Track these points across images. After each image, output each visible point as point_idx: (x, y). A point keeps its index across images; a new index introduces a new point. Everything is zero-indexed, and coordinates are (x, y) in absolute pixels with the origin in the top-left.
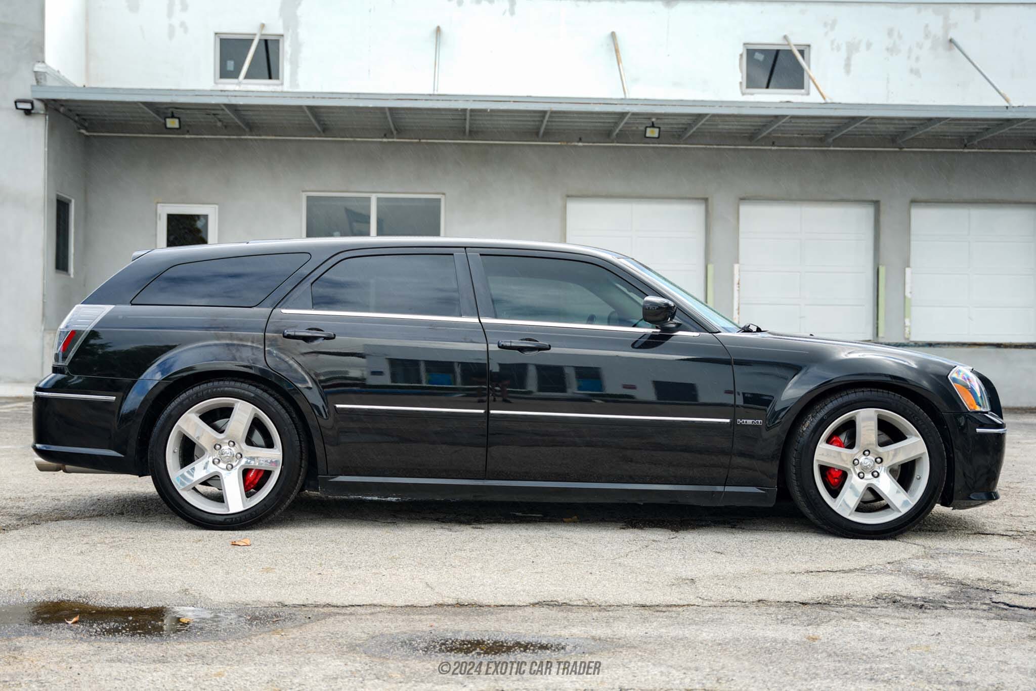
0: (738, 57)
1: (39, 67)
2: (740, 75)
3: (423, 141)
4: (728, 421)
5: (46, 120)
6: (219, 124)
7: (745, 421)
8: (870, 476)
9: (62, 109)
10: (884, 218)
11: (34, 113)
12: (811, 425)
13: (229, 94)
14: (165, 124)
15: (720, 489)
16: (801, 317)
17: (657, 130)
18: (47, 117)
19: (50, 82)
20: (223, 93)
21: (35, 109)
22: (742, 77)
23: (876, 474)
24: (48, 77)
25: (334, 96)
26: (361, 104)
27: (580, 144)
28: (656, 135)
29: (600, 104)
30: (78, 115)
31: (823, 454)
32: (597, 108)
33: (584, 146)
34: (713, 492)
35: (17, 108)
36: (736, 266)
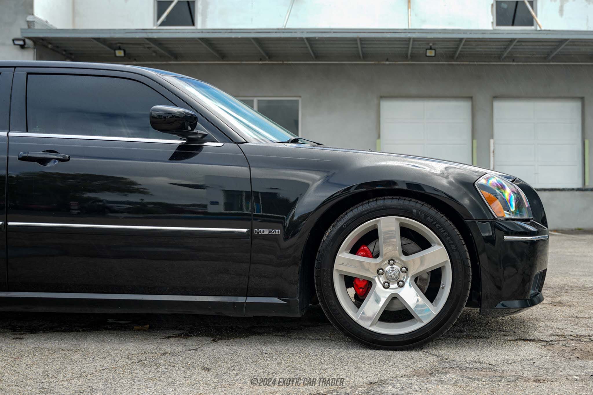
0: (490, 6)
1: (30, 18)
2: (492, 17)
3: (285, 62)
4: (245, 230)
5: (34, 52)
6: (154, 54)
7: (262, 230)
8: (396, 286)
9: (50, 46)
10: (587, 108)
11: (26, 48)
12: (330, 234)
13: (148, 31)
14: (115, 53)
15: (241, 299)
16: (536, 174)
17: (433, 51)
18: (36, 50)
19: (37, 27)
20: (143, 31)
21: (27, 44)
22: (493, 19)
23: (401, 283)
24: (36, 24)
25: (216, 31)
26: (233, 36)
27: (387, 63)
28: (433, 54)
29: (390, 33)
30: (65, 51)
31: (343, 264)
32: (389, 36)
33: (390, 64)
34: (234, 303)
35: (14, 44)
36: (492, 141)
